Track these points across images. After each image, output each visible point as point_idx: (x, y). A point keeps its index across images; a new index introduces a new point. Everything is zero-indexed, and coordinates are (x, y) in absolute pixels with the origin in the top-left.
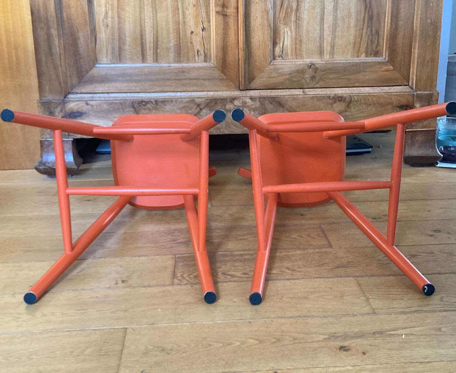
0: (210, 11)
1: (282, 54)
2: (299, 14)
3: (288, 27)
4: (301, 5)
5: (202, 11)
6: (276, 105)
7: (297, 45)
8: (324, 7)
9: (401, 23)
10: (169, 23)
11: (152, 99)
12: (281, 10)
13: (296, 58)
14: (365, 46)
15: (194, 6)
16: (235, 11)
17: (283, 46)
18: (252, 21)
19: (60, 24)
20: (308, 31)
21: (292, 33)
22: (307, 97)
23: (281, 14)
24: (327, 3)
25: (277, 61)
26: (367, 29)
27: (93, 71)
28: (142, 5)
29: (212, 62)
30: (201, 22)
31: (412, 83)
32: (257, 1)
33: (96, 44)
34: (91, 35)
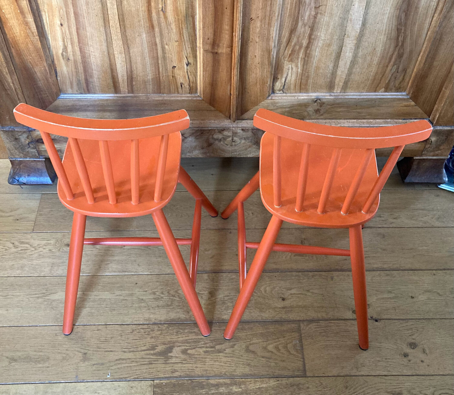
0: (196, 47)
1: (284, 88)
2: (310, 51)
3: (294, 64)
4: (313, 43)
5: (187, 46)
7: (303, 81)
8: (343, 44)
9: (435, 63)
12: (287, 48)
13: (299, 91)
14: (387, 82)
15: (176, 41)
16: (229, 48)
17: (285, 81)
20: (318, 68)
21: (298, 69)
23: (286, 51)
25: (276, 95)
26: (393, 66)
27: (58, 102)
28: (109, 40)
29: (199, 94)
30: (185, 57)
31: (434, 119)
32: (257, 40)
33: (57, 76)
34: (49, 69)
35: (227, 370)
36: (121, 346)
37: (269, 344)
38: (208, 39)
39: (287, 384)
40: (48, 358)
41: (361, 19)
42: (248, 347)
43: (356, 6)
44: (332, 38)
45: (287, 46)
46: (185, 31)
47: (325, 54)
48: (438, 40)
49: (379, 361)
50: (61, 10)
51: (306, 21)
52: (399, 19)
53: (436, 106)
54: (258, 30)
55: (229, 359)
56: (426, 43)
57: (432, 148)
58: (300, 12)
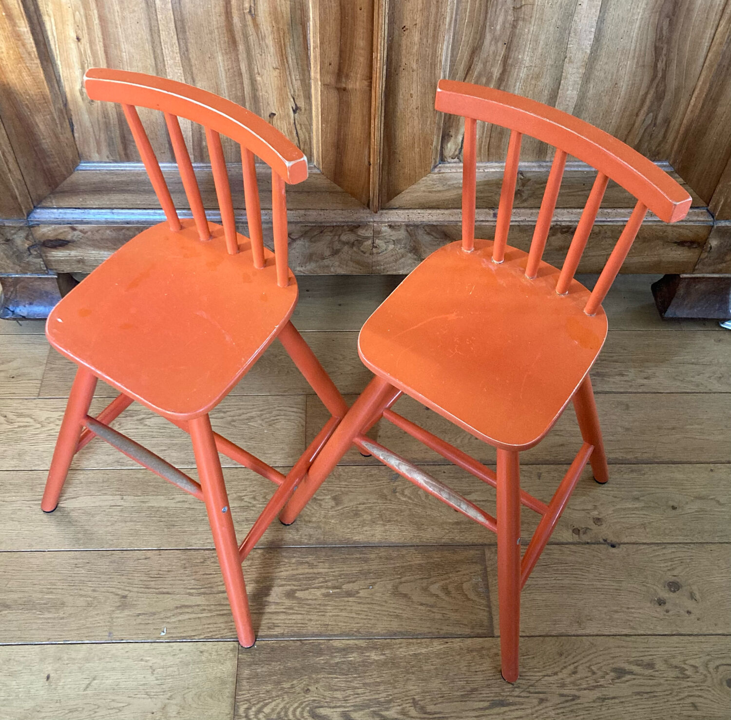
0: (310, 79)
1: (460, 153)
4: (510, 72)
5: (293, 77)
6: (438, 236)
7: (493, 140)
8: (561, 76)
9: (720, 110)
13: (486, 159)
15: (276, 69)
16: (365, 81)
17: (463, 141)
25: (448, 165)
26: (648, 114)
27: (75, 177)
28: (160, 65)
29: (315, 164)
30: (290, 97)
31: (716, 206)
32: (415, 67)
33: (73, 131)
34: (59, 118)
35: (361, 625)
36: (184, 584)
37: (433, 583)
38: (330, 64)
39: (462, 649)
40: (63, 604)
41: (593, 30)
42: (397, 588)
43: (584, 6)
44: (543, 64)
46: (290, 51)
47: (531, 92)
48: (725, 69)
49: (616, 612)
50: (77, 13)
51: (498, 33)
52: (659, 29)
53: (720, 186)
54: (415, 48)
55: (365, 607)
56: (704, 73)
57: (712, 258)
58: (489, 16)
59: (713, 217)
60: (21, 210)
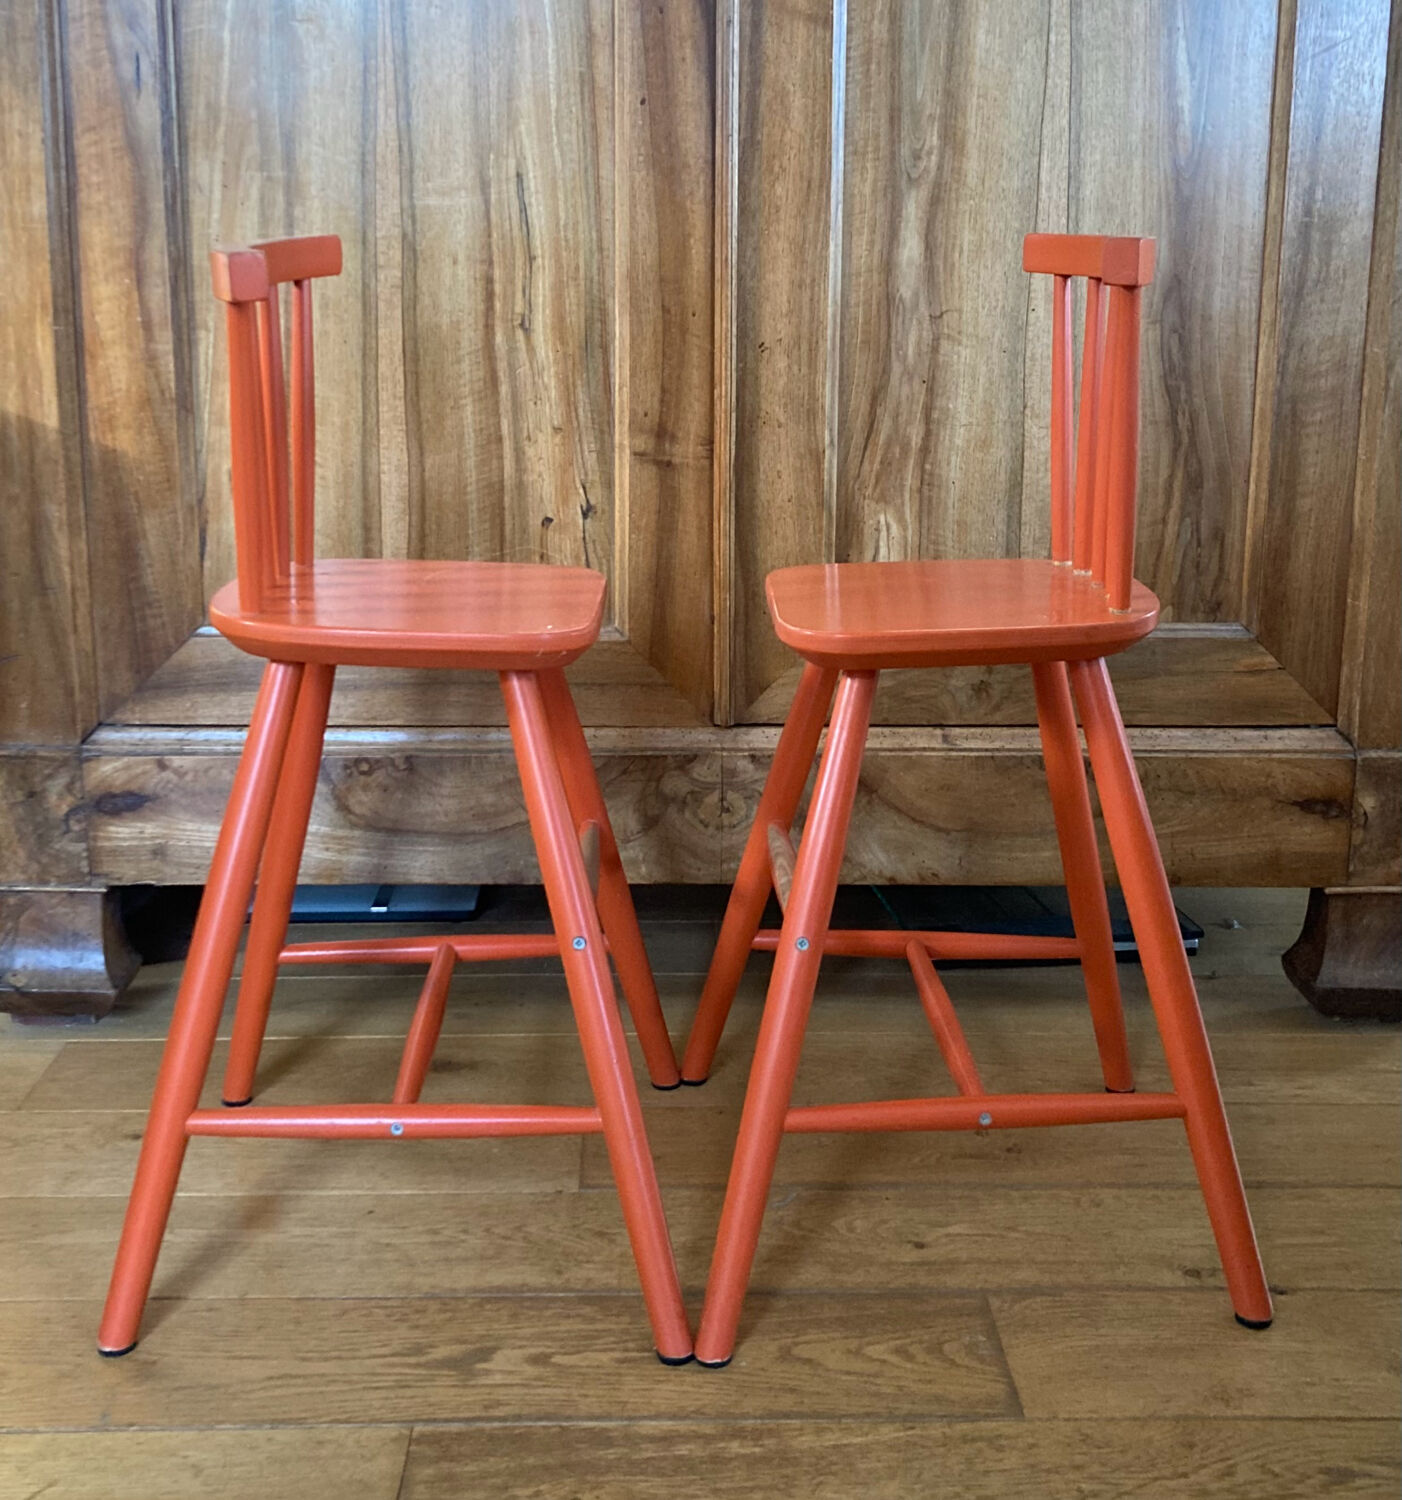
0: (613, 450)
2: (933, 465)
3: (892, 509)
4: (938, 435)
5: (585, 447)
8: (1023, 442)
9: (1304, 504)
10: (465, 487)
11: (393, 751)
12: (868, 453)
14: (1175, 580)
15: (557, 430)
16: (701, 450)
18: (761, 486)
19: (79, 483)
20: (962, 524)
21: (905, 529)
22: (956, 759)
23: (866, 463)
24: (1035, 429)
26: (1182, 521)
28: (371, 421)
29: (616, 623)
30: (579, 485)
31: (1349, 718)
32: (782, 420)
33: (202, 555)
34: (185, 523)
35: (705, 1403)
36: (293, 1346)
37: (869, 1344)
38: (646, 414)
39: (949, 1437)
42: (788, 1350)
44: (990, 419)
45: (865, 448)
46: (581, 396)
47: (977, 476)
48: (1289, 420)
51: (910, 361)
52: (1166, 357)
53: (1345, 670)
54: (782, 382)
57: (1375, 844)
58: (893, 332)
59: (1351, 744)
60: (74, 721)
